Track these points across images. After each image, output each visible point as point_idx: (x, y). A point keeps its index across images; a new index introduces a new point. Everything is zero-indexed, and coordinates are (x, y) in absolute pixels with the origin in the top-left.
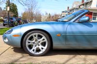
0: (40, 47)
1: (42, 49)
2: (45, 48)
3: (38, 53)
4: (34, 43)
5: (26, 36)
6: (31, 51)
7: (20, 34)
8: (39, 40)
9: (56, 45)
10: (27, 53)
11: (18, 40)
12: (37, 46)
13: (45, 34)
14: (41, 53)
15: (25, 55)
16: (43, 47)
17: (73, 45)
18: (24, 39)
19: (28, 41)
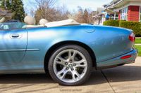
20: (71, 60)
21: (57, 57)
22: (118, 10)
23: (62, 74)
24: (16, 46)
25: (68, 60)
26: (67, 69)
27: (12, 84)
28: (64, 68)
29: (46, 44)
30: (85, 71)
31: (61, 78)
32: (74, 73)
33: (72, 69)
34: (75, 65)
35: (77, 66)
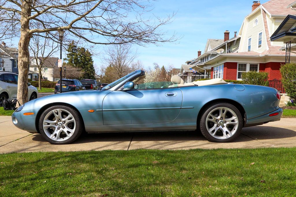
0: (66, 130)
1: (69, 132)
2: (73, 131)
3: (62, 140)
4: (56, 124)
5: (43, 114)
6: (52, 137)
7: (34, 111)
8: (63, 120)
9: (90, 126)
10: (47, 141)
11: (32, 120)
12: (61, 129)
13: (71, 110)
14: (66, 139)
15: (45, 143)
16: (70, 130)
17: (116, 125)
18: (40, 120)
19: (45, 121)
20: (222, 118)
21: (209, 114)
22: (209, 68)
23: (213, 131)
24: (172, 105)
25: (219, 117)
26: (217, 126)
27: (167, 141)
28: (215, 125)
29: (199, 103)
30: (236, 128)
31: (213, 135)
32: (225, 129)
33: (223, 126)
34: (226, 122)
35: (228, 123)
